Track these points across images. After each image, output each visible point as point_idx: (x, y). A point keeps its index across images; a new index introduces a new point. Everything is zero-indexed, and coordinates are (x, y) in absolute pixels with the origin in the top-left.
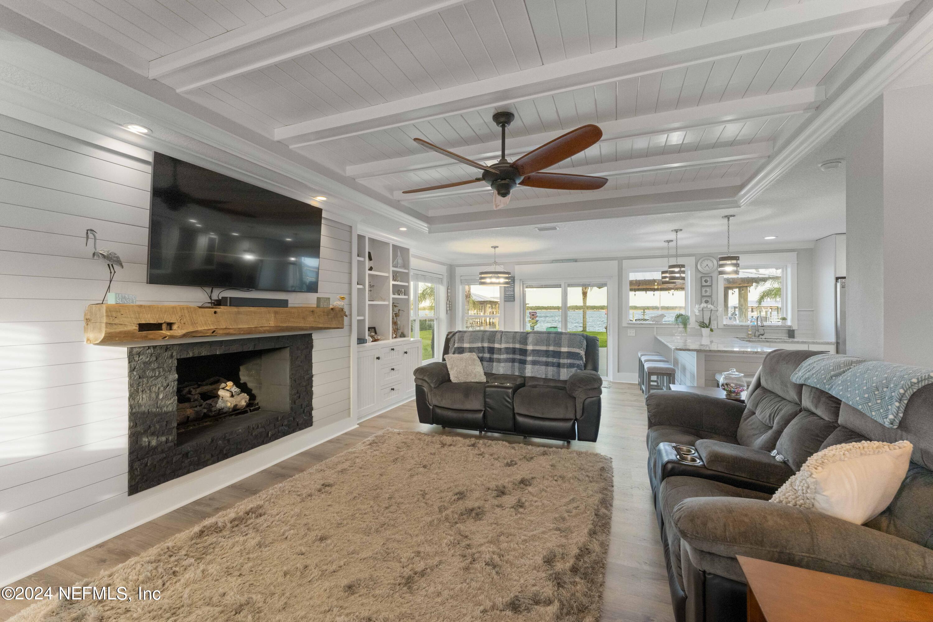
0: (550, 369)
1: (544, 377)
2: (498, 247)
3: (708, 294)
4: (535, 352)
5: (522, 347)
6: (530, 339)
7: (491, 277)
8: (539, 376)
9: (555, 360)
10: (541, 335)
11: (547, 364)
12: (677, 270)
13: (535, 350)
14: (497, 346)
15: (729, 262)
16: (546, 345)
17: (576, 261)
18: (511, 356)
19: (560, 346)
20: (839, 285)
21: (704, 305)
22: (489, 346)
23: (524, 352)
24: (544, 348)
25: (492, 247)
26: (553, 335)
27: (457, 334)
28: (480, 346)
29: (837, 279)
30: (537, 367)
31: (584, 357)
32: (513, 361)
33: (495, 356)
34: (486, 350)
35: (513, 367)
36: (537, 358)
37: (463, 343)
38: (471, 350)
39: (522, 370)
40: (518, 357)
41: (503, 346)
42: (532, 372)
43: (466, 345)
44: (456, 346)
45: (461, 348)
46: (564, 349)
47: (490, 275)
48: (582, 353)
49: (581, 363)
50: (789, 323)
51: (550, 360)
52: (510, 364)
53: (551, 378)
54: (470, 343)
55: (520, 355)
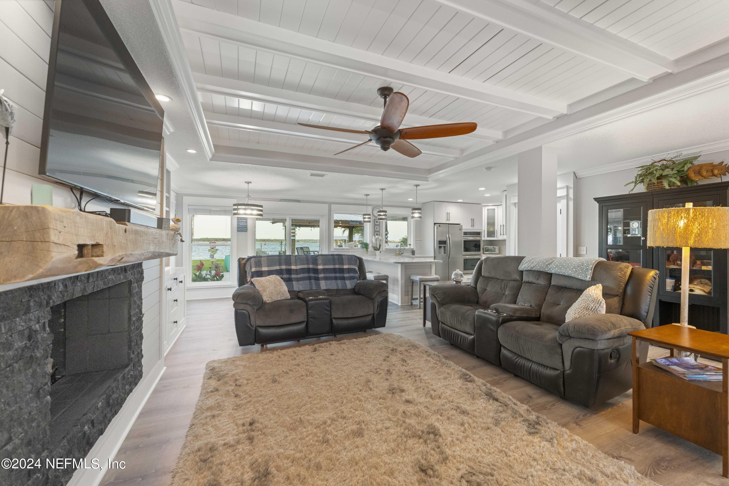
0: (339, 282)
1: (336, 288)
2: (251, 183)
3: (378, 230)
4: (325, 271)
5: (314, 267)
6: (320, 261)
7: (245, 209)
8: (333, 288)
9: (341, 275)
10: (328, 257)
11: (336, 278)
12: (382, 214)
13: (325, 269)
14: (293, 267)
15: (417, 211)
16: (333, 265)
17: (299, 201)
18: (306, 275)
19: (343, 265)
20: (436, 227)
21: (377, 237)
22: (287, 268)
23: (316, 271)
24: (332, 267)
25: (245, 182)
26: (337, 257)
27: (252, 260)
28: (279, 268)
29: (435, 224)
30: (328, 282)
31: (358, 271)
32: (310, 278)
33: (293, 276)
34: (285, 272)
35: (311, 284)
36: (328, 275)
37: (261, 267)
38: (270, 273)
39: (318, 285)
40: (312, 275)
41: (299, 267)
42: (326, 286)
43: (265, 269)
44: (253, 270)
45: (260, 271)
46: (346, 267)
47: (244, 207)
48: (357, 268)
49: (357, 275)
50: (412, 247)
51: (338, 275)
52: (308, 281)
53: (341, 288)
54: (268, 266)
55: (314, 273)
